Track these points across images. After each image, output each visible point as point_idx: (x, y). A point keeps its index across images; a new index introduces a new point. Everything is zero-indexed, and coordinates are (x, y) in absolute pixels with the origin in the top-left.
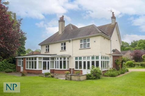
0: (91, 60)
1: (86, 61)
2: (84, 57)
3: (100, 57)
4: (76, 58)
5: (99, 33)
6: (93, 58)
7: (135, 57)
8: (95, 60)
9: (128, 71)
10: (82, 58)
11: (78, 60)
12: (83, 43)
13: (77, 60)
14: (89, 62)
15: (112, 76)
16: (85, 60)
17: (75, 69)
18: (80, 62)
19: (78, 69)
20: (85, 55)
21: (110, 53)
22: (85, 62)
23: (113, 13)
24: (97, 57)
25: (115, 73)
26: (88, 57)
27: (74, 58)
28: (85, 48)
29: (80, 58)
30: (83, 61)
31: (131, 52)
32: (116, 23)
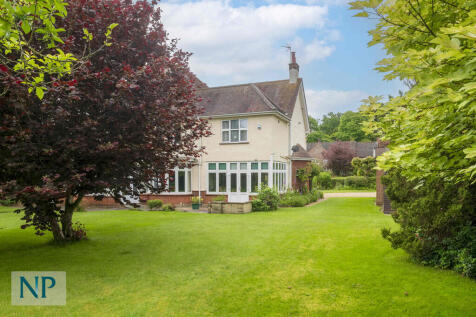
0: (249, 172)
1: (238, 172)
2: (233, 164)
3: (271, 165)
4: (212, 166)
5: (270, 109)
6: (254, 165)
7: (334, 162)
8: (259, 171)
9: (321, 197)
10: (228, 165)
11: (217, 171)
12: (229, 130)
13: (212, 171)
14: (244, 177)
15: (297, 205)
16: (233, 171)
17: (208, 193)
18: (223, 177)
19: (217, 192)
20: (234, 159)
21: (287, 155)
22: (234, 176)
23: (293, 54)
24: (265, 165)
25: (301, 198)
26: (243, 164)
27: (206, 166)
28: (234, 142)
29: (223, 165)
30: (228, 172)
31: (324, 147)
32: (300, 81)
